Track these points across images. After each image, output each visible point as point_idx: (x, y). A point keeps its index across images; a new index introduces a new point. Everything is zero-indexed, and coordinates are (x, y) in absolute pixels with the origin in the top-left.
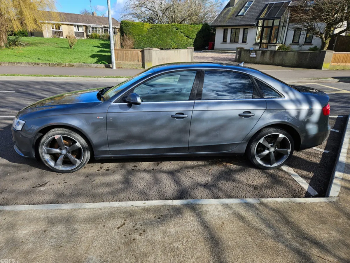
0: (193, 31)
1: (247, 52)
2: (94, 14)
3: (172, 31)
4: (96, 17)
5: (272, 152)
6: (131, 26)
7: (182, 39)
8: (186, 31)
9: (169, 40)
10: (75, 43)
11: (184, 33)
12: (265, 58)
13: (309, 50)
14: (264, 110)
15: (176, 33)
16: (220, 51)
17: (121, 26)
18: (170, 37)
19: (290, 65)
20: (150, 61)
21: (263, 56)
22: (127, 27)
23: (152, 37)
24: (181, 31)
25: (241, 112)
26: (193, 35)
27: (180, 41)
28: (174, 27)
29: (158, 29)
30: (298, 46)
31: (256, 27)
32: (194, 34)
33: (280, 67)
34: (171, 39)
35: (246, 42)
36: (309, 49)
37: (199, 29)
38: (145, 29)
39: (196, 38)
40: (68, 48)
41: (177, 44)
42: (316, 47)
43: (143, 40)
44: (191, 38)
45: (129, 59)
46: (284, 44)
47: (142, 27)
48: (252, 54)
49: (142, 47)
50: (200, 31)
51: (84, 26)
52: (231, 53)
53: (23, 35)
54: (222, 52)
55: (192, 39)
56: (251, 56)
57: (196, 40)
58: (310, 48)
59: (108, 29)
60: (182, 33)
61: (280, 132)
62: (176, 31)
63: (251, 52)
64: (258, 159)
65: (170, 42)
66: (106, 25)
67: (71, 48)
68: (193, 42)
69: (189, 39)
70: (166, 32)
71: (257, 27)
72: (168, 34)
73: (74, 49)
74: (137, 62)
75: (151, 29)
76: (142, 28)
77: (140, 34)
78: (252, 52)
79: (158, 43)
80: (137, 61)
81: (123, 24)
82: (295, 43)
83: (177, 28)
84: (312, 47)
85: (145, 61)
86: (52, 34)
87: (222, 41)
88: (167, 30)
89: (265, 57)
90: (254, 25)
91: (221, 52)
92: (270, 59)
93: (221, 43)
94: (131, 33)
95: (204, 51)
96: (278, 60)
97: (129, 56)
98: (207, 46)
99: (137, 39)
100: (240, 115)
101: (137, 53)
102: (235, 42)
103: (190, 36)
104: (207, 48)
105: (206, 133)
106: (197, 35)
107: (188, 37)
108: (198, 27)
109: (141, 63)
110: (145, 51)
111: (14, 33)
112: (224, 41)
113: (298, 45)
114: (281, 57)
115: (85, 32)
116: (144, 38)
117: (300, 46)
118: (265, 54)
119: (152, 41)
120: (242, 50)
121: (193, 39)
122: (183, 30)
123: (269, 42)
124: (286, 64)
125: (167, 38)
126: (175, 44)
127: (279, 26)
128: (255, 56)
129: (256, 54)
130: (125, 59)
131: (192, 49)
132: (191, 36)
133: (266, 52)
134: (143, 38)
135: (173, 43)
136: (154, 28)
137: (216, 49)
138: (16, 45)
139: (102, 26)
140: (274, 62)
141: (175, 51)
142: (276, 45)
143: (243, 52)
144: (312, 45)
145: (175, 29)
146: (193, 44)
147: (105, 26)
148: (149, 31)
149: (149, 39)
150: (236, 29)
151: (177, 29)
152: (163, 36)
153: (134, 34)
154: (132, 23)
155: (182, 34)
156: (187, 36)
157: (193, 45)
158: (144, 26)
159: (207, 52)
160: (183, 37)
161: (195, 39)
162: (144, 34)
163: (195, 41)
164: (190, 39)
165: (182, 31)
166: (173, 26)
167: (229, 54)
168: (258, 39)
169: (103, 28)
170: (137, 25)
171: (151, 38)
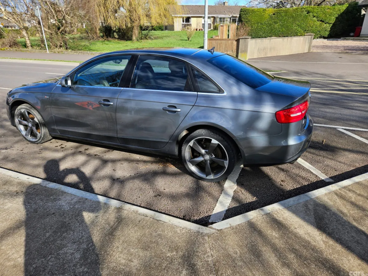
0: (331, 13)
2: (225, 4)
3: (301, 15)
4: (226, 7)
5: (207, 160)
6: (251, 13)
7: (314, 25)
8: (321, 15)
9: (295, 26)
10: (192, 36)
11: (317, 17)
14: (192, 106)
15: (306, 17)
17: (240, 15)
18: (297, 23)
20: (245, 51)
22: (246, 15)
23: (274, 24)
24: (313, 15)
25: (166, 106)
26: (330, 19)
27: (310, 26)
28: (304, 11)
29: (283, 14)
32: (333, 18)
34: (298, 25)
37: (342, 11)
38: (266, 16)
39: (335, 23)
40: (187, 40)
41: (305, 31)
43: (262, 28)
44: (327, 23)
45: (223, 49)
47: (263, 13)
49: (259, 36)
50: (343, 13)
51: (212, 17)
53: (160, 29)
55: (329, 24)
57: (334, 25)
59: (236, 19)
60: (314, 17)
61: (213, 136)
62: (307, 15)
64: (190, 165)
65: (296, 29)
66: (235, 14)
67: (189, 40)
69: (324, 23)
70: (293, 17)
72: (294, 19)
73: (191, 41)
74: (230, 53)
75: (274, 14)
76: (263, 15)
77: (259, 22)
79: (280, 31)
80: (230, 51)
81: (242, 12)
83: (308, 11)
85: (239, 52)
86: (181, 28)
88: (294, 15)
94: (249, 21)
95: (343, 39)
97: (223, 46)
98: (353, 33)
99: (256, 27)
100: (164, 109)
101: (232, 43)
103: (325, 20)
104: (352, 34)
105: (132, 125)
106: (337, 18)
107: (323, 22)
108: (341, 9)
109: (235, 54)
110: (240, 40)
111: (153, 28)
115: (212, 23)
116: (264, 25)
119: (273, 29)
121: (331, 24)
122: (317, 13)
125: (293, 24)
126: (302, 31)
130: (218, 49)
131: (311, 36)
132: (327, 21)
134: (262, 26)
135: (300, 29)
136: (278, 13)
137: (362, 35)
138: (146, 39)
139: (231, 15)
141: (283, 40)
145: (305, 13)
146: (329, 29)
147: (233, 16)
148: (271, 17)
149: (270, 27)
151: (307, 13)
152: (288, 22)
153: (253, 23)
154: (253, 10)
156: (321, 21)
157: (330, 31)
158: (266, 12)
159: (347, 39)
160: (315, 21)
162: (265, 21)
163: (332, 26)
165: (315, 14)
166: (303, 9)
169: (232, 18)
170: (258, 12)
171: (272, 26)
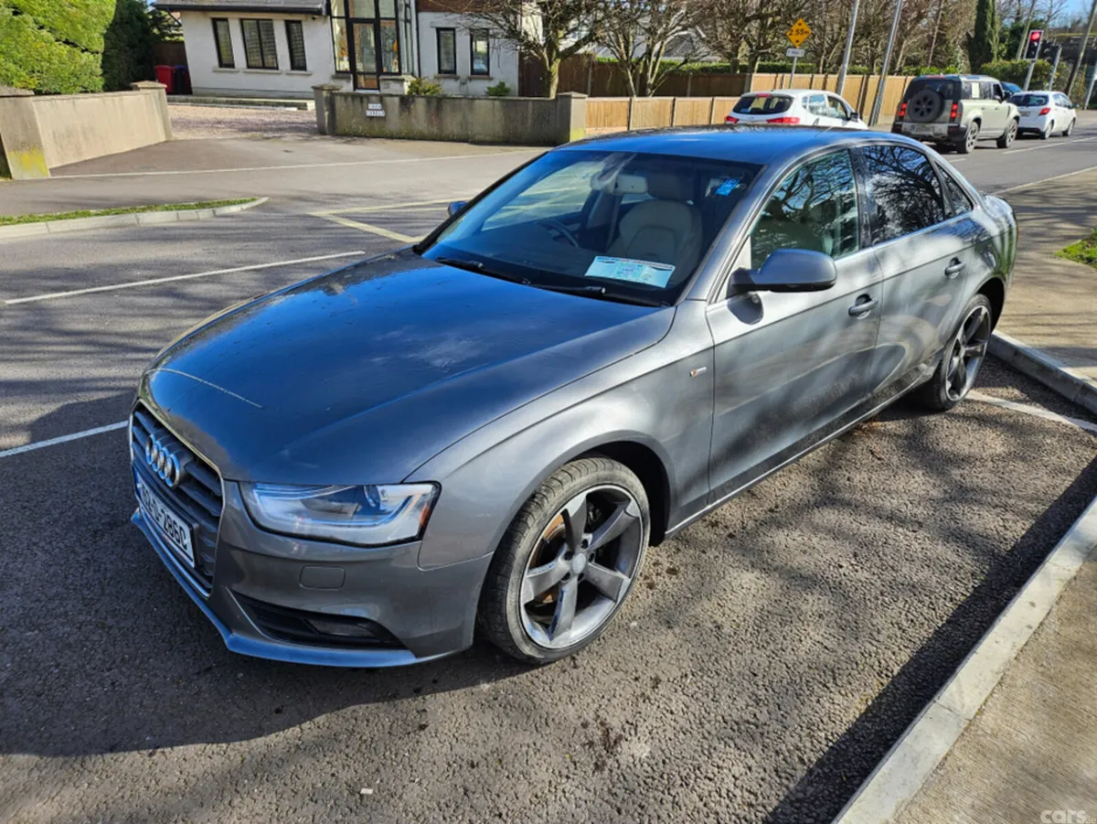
0: (86, 20)
1: (353, 99)
7: (52, 53)
8: (58, 23)
11: (52, 30)
12: (413, 120)
13: (487, 93)
15: (15, 26)
16: (225, 99)
19: (488, 138)
20: (31, 143)
21: (407, 113)
24: (36, 22)
26: (90, 39)
27: (43, 59)
30: (457, 84)
31: (325, 17)
32: (96, 35)
33: (465, 146)
35: (304, 68)
36: (487, 90)
37: (110, 17)
39: (106, 50)
41: (33, 72)
42: (502, 84)
44: (87, 50)
46: (417, 75)
48: (371, 106)
50: (115, 22)
52: (266, 104)
54: (232, 103)
55: (92, 53)
56: (369, 113)
57: (107, 59)
58: (489, 88)
60: (41, 28)
62: (16, 18)
63: (365, 100)
68: (99, 65)
69: (77, 51)
71: (329, 17)
78: (369, 102)
82: (446, 75)
83: (15, 7)
84: (493, 84)
87: (216, 63)
89: (415, 117)
90: (319, 12)
91: (227, 102)
92: (430, 123)
93: (214, 71)
96: (452, 124)
102: (264, 67)
103: (78, 39)
106: (106, 37)
107: (74, 45)
108: (103, 9)
112: (225, 63)
113: (457, 79)
114: (459, 117)
117: (464, 84)
118: (412, 107)
120: (337, 94)
121: (97, 53)
122: (44, 17)
123: (380, 71)
124: (478, 138)
126: (24, 74)
127: (396, 19)
128: (381, 114)
129: (384, 108)
132: (84, 43)
133: (413, 101)
137: (198, 91)
140: (442, 131)
142: (403, 80)
143: (339, 102)
144: (491, 79)
145: (8, 11)
146: (100, 71)
150: (258, 20)
151: (15, 13)
155: (44, 32)
156: (67, 42)
157: (102, 75)
160: (51, 43)
161: (104, 54)
163: (103, 61)
164: (83, 51)
165: (41, 20)
167: (265, 110)
168: (341, 59)
